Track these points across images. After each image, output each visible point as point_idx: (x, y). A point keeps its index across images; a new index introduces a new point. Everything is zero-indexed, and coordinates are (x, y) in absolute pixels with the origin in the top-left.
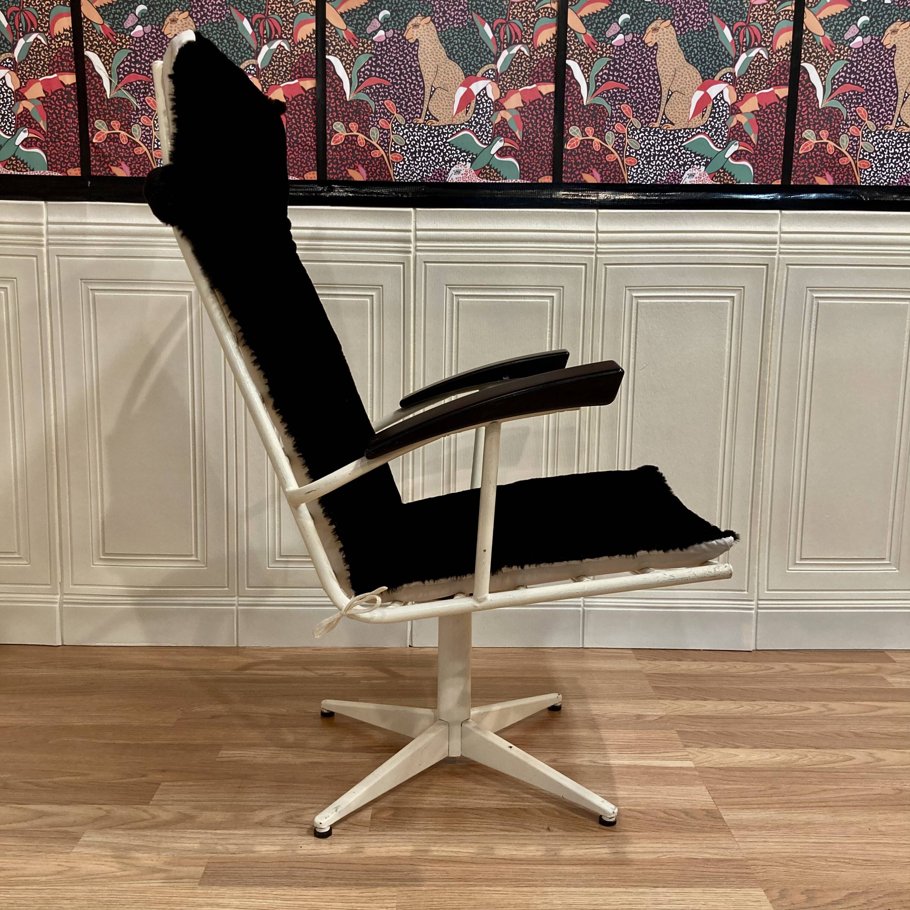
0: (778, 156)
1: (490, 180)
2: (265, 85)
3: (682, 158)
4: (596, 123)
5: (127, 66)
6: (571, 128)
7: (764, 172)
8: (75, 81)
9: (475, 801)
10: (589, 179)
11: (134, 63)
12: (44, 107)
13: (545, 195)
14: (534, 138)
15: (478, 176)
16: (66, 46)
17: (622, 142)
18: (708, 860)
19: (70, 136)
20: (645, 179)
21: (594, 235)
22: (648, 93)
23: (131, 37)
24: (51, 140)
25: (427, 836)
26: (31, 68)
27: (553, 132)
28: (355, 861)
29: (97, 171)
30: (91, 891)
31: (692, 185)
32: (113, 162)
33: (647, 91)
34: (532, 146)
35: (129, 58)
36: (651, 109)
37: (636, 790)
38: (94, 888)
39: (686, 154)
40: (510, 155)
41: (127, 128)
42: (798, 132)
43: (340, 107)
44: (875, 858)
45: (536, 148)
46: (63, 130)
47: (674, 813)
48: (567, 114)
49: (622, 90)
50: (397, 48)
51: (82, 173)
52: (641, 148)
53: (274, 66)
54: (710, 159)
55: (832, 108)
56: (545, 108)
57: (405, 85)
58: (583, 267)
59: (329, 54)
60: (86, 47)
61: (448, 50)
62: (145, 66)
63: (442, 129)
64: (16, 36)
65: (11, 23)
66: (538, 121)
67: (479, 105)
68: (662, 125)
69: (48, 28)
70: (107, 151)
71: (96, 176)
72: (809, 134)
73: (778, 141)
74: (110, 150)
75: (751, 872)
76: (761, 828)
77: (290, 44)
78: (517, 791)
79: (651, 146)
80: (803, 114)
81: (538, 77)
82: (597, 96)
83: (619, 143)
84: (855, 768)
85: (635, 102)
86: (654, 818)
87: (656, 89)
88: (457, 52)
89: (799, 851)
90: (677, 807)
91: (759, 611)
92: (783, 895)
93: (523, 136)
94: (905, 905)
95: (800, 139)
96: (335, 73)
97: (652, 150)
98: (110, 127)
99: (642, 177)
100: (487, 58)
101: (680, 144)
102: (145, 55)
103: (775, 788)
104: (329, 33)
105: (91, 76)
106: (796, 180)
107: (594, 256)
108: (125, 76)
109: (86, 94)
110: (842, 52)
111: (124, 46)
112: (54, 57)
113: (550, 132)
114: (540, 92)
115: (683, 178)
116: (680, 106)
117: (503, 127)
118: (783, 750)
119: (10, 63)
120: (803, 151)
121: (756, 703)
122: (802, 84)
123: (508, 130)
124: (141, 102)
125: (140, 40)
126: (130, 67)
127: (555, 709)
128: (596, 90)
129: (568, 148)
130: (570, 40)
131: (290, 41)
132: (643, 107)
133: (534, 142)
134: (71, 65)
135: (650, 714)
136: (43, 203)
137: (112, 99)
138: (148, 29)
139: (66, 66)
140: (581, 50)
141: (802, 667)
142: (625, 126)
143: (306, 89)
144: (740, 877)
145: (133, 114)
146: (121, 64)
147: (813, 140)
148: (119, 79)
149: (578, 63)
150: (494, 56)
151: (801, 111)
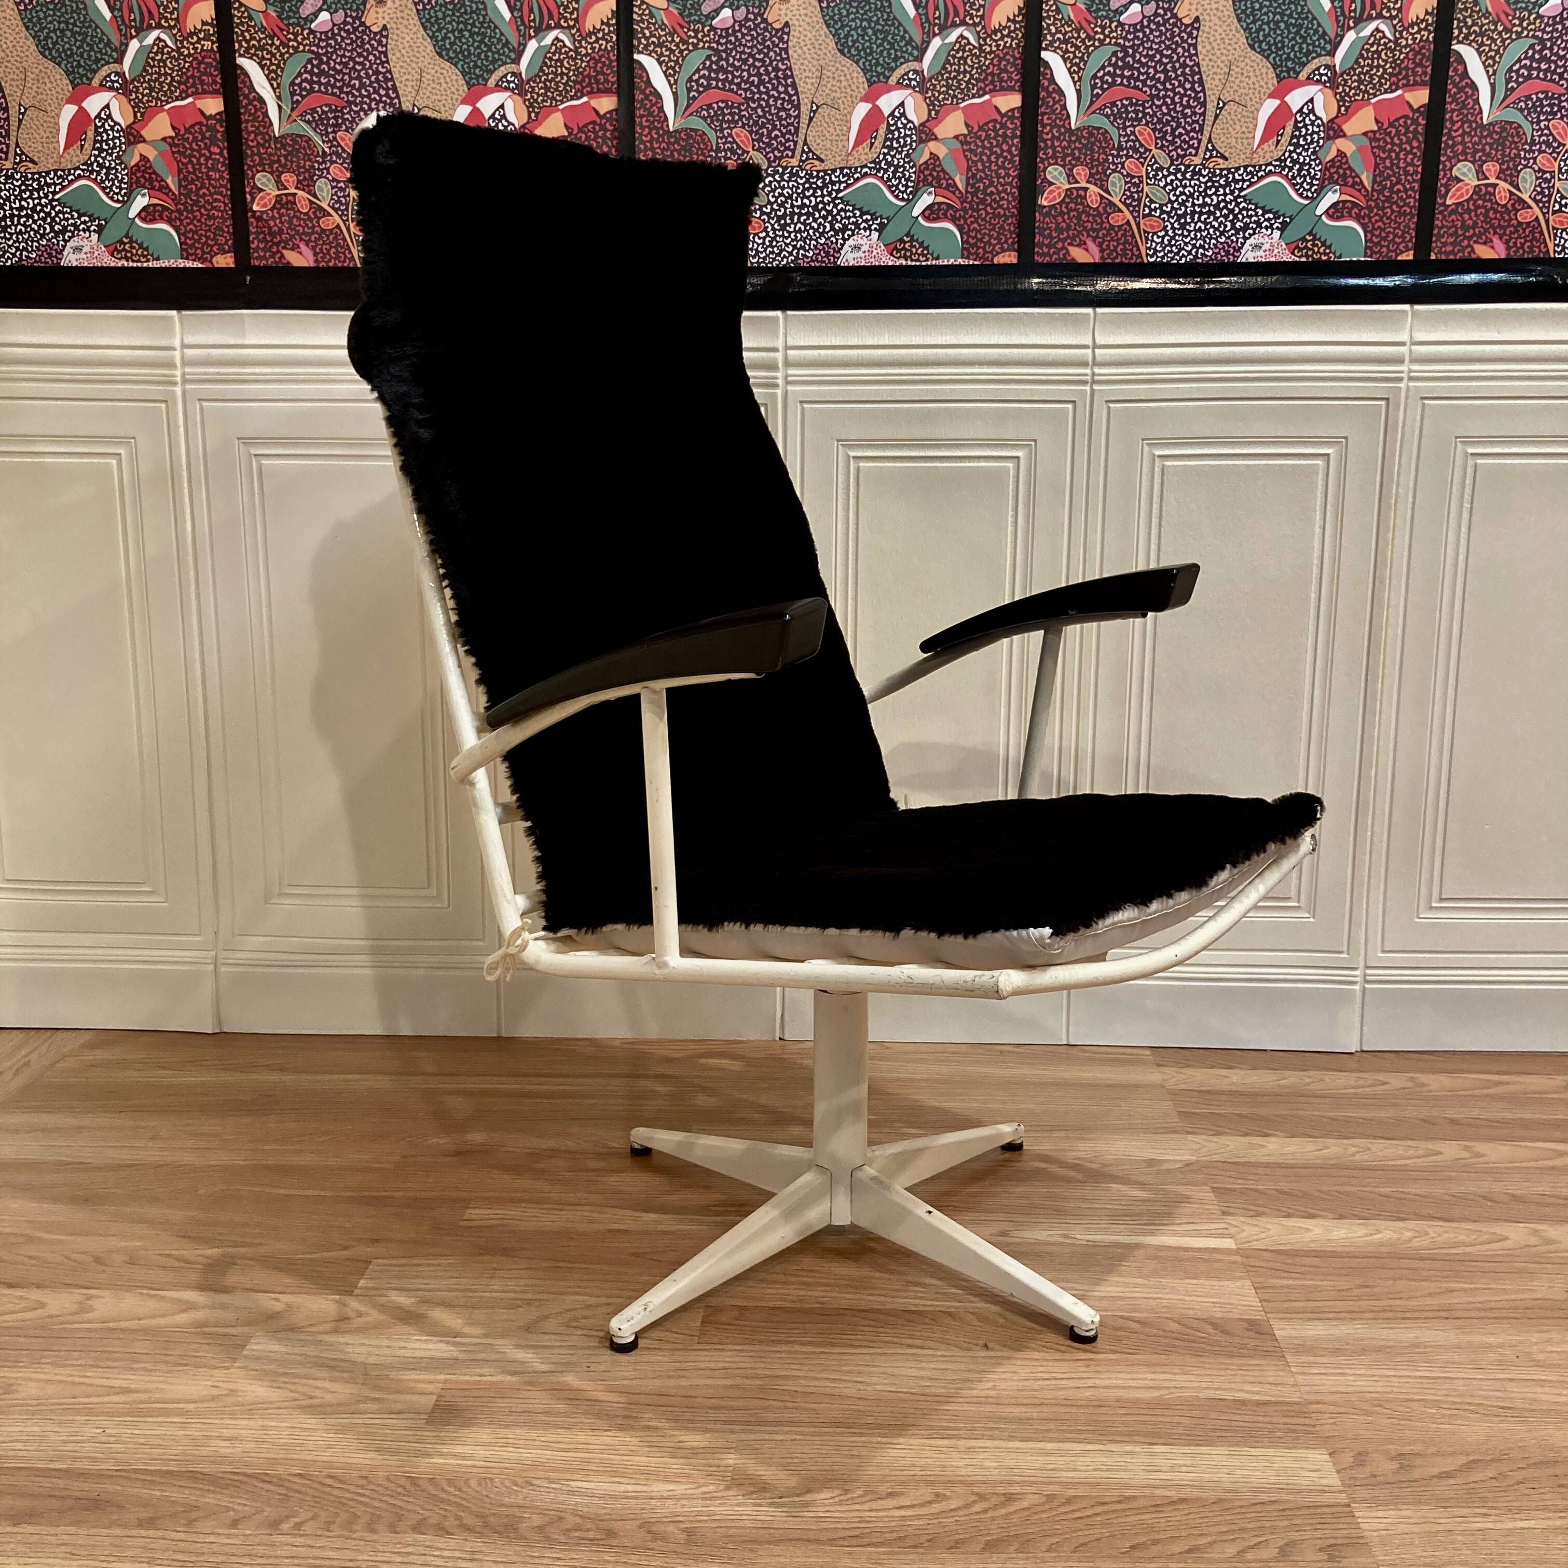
0: (1408, 210)
1: (912, 260)
2: (534, 107)
3: (1240, 217)
4: (1092, 160)
5: (306, 80)
6: (1049, 169)
7: (1384, 239)
8: (222, 109)
9: (870, 1298)
10: (1079, 255)
11: (317, 75)
12: (173, 153)
13: (1004, 284)
14: (986, 188)
15: (892, 254)
16: (207, 51)
17: (1137, 192)
18: (1243, 1402)
19: (216, 200)
20: (1177, 254)
21: (1089, 351)
22: (1182, 105)
23: (312, 32)
24: (186, 209)
25: (789, 1352)
26: (151, 89)
27: (1019, 176)
28: (673, 1392)
29: (260, 258)
30: (264, 1428)
31: (1257, 263)
32: (286, 243)
33: (1181, 102)
34: (982, 201)
35: (309, 67)
36: (1187, 133)
37: (1135, 1286)
38: (266, 1423)
39: (1248, 210)
40: (946, 217)
41: (308, 186)
42: (1445, 166)
43: (658, 141)
44: (1519, 1404)
45: (990, 204)
46: (205, 191)
47: (1195, 1324)
48: (1042, 145)
49: (1137, 100)
50: (753, 38)
51: (236, 262)
52: (1170, 201)
53: (547, 75)
54: (1290, 217)
55: (1507, 122)
56: (1005, 135)
57: (767, 102)
58: (1070, 406)
59: (639, 52)
60: (239, 50)
61: (839, 39)
62: (336, 80)
63: (830, 175)
64: (125, 35)
65: (116, 13)
66: (993, 158)
67: (892, 132)
68: (1207, 160)
69: (177, 20)
70: (276, 225)
71: (259, 267)
72: (1465, 171)
73: (1410, 183)
74: (281, 222)
75: (1312, 1423)
76: (1336, 1352)
77: (573, 35)
78: (938, 1283)
79: (1188, 197)
80: (1454, 134)
81: (992, 82)
82: (1094, 112)
83: (1132, 193)
84: (1508, 1255)
85: (1160, 121)
86: (1161, 1333)
87: (1196, 99)
88: (854, 42)
89: (1395, 1390)
90: (1199, 1314)
91: (1367, 986)
92: (1360, 1459)
93: (968, 184)
94: (1561, 1482)
95: (1449, 180)
96: (649, 83)
97: (1189, 205)
98: (280, 185)
99: (1171, 252)
100: (906, 52)
101: (1237, 192)
102: (334, 61)
103: (1368, 1286)
104: (639, 15)
105: (248, 99)
106: (1440, 252)
107: (1088, 388)
108: (303, 97)
109: (240, 130)
110: (1525, 24)
111: (301, 48)
112: (188, 70)
113: (1014, 177)
114: (996, 107)
115: (1243, 251)
116: (1238, 127)
117: (934, 169)
118: (1390, 1223)
119: (117, 81)
120: (1453, 201)
121: (1350, 1141)
122: (1453, 83)
123: (941, 174)
124: (329, 141)
125: (329, 35)
126: (311, 82)
127: (1013, 1148)
128: (1092, 102)
129: (1045, 203)
130: (1049, 17)
131: (573, 31)
132: (1174, 130)
133: (987, 195)
134: (215, 82)
135: (1171, 1158)
136: (174, 313)
137: (282, 137)
138: (340, 17)
139: (208, 84)
140: (1066, 33)
141: (1436, 1082)
142: (1143, 164)
143: (602, 113)
144: (1294, 1431)
145: (317, 162)
146: (296, 78)
147: (1472, 180)
148: (293, 103)
149: (1062, 57)
150: (917, 48)
151: (1450, 130)
